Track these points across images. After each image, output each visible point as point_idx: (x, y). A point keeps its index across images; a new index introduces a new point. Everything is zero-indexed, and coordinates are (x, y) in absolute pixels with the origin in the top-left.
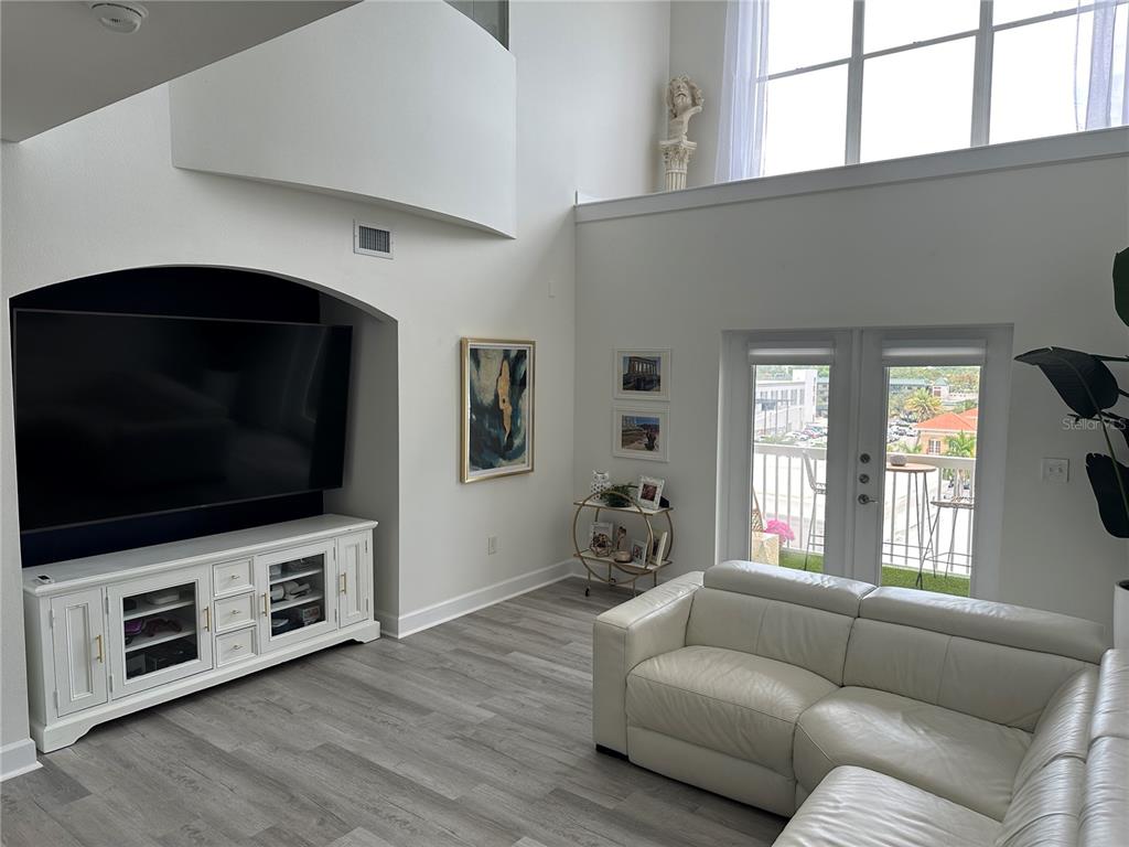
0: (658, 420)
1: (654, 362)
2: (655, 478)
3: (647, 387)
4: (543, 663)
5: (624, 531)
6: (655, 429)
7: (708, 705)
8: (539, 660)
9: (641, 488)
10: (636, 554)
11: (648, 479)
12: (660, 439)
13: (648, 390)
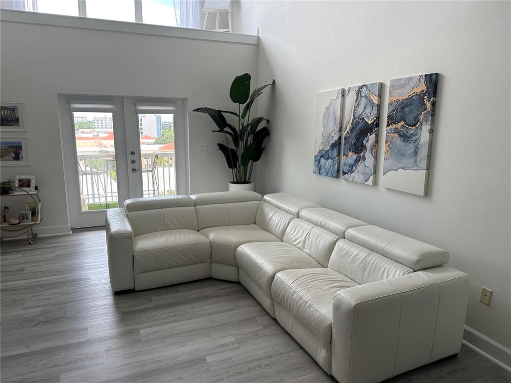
0: (21, 143)
1: (13, 110)
2: (28, 174)
3: (9, 124)
4: (26, 281)
5: (8, 208)
6: (20, 148)
7: (177, 250)
8: (20, 282)
9: (17, 181)
10: (23, 217)
11: (22, 176)
12: (23, 153)
13: (11, 126)
